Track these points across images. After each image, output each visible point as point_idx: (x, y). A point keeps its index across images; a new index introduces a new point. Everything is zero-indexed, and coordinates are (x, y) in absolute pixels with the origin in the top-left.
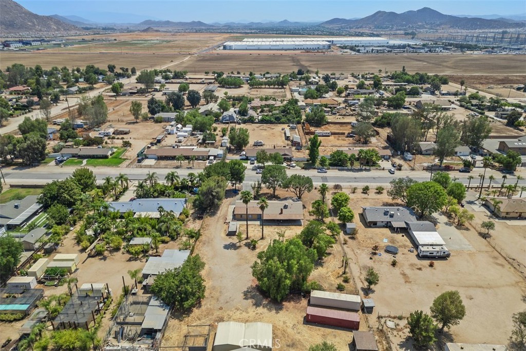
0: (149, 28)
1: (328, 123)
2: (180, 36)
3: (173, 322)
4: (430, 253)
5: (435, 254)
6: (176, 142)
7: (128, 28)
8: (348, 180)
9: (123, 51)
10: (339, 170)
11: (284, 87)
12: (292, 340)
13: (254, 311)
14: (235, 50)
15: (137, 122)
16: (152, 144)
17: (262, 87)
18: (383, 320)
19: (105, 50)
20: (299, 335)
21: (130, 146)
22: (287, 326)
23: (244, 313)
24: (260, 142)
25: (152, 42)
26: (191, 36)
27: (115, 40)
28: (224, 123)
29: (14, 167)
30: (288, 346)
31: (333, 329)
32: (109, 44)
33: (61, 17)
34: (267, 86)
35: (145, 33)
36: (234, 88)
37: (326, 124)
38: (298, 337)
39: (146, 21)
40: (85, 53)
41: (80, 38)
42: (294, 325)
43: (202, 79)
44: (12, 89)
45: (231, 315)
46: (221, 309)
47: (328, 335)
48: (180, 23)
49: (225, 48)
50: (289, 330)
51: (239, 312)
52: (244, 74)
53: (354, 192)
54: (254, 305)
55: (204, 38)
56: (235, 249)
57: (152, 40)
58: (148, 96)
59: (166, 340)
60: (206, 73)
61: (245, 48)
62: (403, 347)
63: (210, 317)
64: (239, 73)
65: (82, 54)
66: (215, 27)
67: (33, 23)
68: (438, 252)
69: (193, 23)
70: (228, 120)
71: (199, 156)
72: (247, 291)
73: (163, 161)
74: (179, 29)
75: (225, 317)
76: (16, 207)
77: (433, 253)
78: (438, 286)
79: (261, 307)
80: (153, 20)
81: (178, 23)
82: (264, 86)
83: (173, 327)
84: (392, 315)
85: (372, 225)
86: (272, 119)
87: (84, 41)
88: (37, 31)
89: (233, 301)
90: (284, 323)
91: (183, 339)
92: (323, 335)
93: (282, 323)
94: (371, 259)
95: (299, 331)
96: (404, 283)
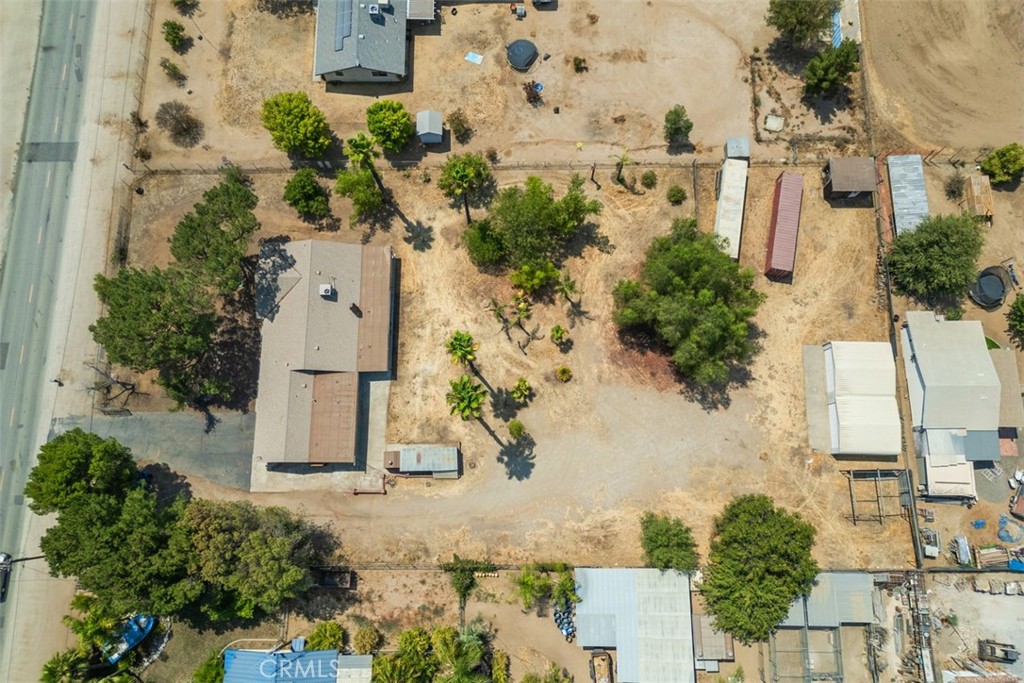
12: (837, 308)
13: (765, 384)
18: (764, 135)
20: (821, 294)
22: (801, 317)
23: (773, 404)
30: (851, 316)
38: (826, 297)
42: (795, 301)
45: (780, 432)
46: (764, 457)
47: (813, 241)
50: (812, 312)
51: (770, 416)
54: (744, 384)
56: (531, 444)
59: (868, 562)
62: (829, 117)
63: (793, 477)
72: (703, 401)
75: (791, 444)
79: (748, 368)
83: (831, 555)
84: (750, 114)
89: (737, 432)
90: (791, 320)
91: (861, 528)
92: (815, 248)
93: (792, 327)
94: (557, 111)
95: (809, 293)
96: (644, 64)
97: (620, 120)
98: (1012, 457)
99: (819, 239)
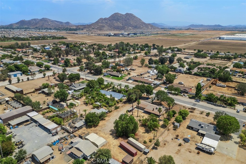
0: (190, 28)
1: (232, 81)
2: (203, 32)
3: (84, 128)
4: (202, 148)
5: (204, 149)
6: (148, 76)
7: (181, 28)
8: (206, 108)
9: (168, 38)
10: (208, 103)
11: (231, 60)
13: (108, 136)
14: (226, 39)
15: (142, 67)
16: (138, 75)
17: (217, 59)
19: (162, 38)
21: (130, 75)
23: (105, 135)
24: (181, 83)
25: (186, 34)
26: (209, 32)
27: (170, 33)
28: (176, 72)
29: (92, 75)
31: (126, 152)
32: (167, 35)
33: (156, 23)
34: (220, 59)
35: (187, 31)
36: (201, 58)
37: (230, 82)
38: (112, 148)
39: (191, 25)
40: (153, 39)
41: (156, 32)
42: (115, 145)
43: (190, 52)
44: (115, 50)
45: (101, 134)
46: (100, 131)
48: (208, 25)
49: (220, 38)
50: (112, 146)
52: (215, 52)
53: (202, 114)
54: (110, 134)
55: (214, 33)
57: (187, 34)
58: (157, 57)
60: (194, 50)
61: (232, 39)
63: (95, 131)
64: (211, 51)
65: (151, 39)
66: (227, 27)
67: (143, 26)
68: (206, 149)
69: (216, 26)
70: (178, 71)
71: (148, 83)
72: (113, 130)
73: (135, 82)
74: (205, 28)
75: (98, 133)
76: (80, 85)
77: (203, 149)
78: (190, 161)
79: (112, 135)
80: (195, 24)
81: (207, 25)
82: (218, 59)
85: (191, 128)
86: (201, 74)
87: (157, 33)
88: (144, 29)
89: (106, 130)
90: (113, 143)
92: (120, 152)
93: (112, 143)
94: (172, 139)
95: (115, 147)
96: (175, 153)
97: (165, 144)
98: (67, 152)
99: (121, 154)
